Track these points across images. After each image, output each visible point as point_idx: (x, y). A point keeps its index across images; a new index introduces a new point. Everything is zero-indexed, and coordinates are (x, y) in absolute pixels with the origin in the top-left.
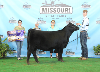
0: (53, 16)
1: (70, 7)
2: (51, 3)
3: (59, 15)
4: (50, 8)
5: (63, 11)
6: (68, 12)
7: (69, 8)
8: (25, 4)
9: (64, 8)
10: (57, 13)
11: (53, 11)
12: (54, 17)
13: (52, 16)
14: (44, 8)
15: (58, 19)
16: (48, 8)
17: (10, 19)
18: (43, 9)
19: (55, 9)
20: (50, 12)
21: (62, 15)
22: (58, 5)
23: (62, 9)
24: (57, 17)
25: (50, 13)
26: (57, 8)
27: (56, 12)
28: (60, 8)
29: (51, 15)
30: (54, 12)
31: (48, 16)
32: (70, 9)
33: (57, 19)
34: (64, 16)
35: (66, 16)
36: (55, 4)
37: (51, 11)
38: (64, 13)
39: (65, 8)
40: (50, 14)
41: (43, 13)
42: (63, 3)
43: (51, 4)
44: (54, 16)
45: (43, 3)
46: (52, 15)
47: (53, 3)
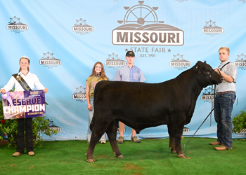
0: (141, 50)
1: (178, 32)
2: (138, 22)
3: (155, 47)
4: (134, 32)
7: (175, 32)
8: (78, 24)
9: (165, 34)
10: (150, 42)
11: (142, 38)
12: (145, 53)
13: (139, 50)
14: (123, 32)
15: (153, 56)
16: (131, 31)
18: (119, 34)
19: (146, 35)
20: (135, 41)
21: (162, 47)
22: (151, 25)
23: (160, 34)
24: (150, 52)
25: (134, 43)
27: (148, 41)
28: (158, 32)
29: (138, 47)
30: (143, 41)
32: (178, 34)
34: (166, 50)
35: (169, 50)
36: (145, 24)
38: (166, 43)
39: (167, 32)
40: (135, 46)
41: (120, 43)
42: (163, 22)
43: (136, 23)
44: (145, 49)
45: (120, 22)
46: (140, 47)
47: (141, 21)
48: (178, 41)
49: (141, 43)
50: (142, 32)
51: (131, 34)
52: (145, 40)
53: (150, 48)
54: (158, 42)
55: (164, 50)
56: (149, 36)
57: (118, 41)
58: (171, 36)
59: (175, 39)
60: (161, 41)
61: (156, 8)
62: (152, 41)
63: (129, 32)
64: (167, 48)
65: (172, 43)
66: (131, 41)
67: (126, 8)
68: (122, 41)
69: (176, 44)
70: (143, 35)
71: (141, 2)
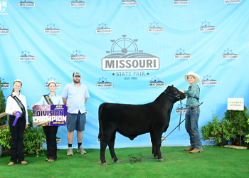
0: (125, 74)
1: (155, 59)
2: (122, 51)
3: (137, 71)
4: (119, 60)
6: (151, 66)
8: (75, 54)
9: (144, 61)
10: (132, 68)
11: (126, 64)
12: (128, 76)
13: (123, 74)
14: (110, 60)
15: (136, 78)
16: (117, 59)
17: (47, 81)
18: (107, 62)
19: (129, 62)
20: (120, 67)
21: (142, 71)
22: (133, 54)
23: (140, 61)
24: (132, 76)
25: (119, 69)
27: (130, 66)
28: (138, 59)
29: (122, 72)
32: (155, 61)
33: (133, 78)
35: (148, 74)
36: (128, 53)
37: (122, 66)
38: (145, 68)
41: (108, 69)
42: (142, 51)
44: (128, 74)
45: (108, 52)
46: (125, 72)
47: (125, 50)
49: (125, 68)
50: (125, 60)
51: (117, 61)
52: (128, 66)
54: (139, 67)
55: (143, 74)
56: (131, 63)
57: (106, 67)
58: (149, 62)
59: (153, 65)
60: (141, 66)
61: (137, 40)
62: (134, 66)
63: (115, 60)
64: (146, 72)
65: (149, 68)
66: (117, 67)
67: (112, 41)
68: (110, 67)
69: (153, 68)
70: (127, 62)
71: (124, 36)
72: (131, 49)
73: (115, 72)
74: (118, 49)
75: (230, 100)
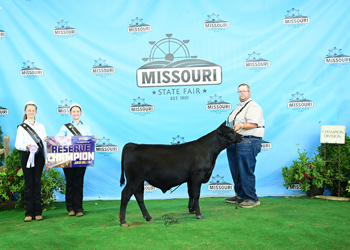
0: (171, 91)
1: (215, 68)
2: (166, 58)
5: (196, 78)
6: (209, 80)
7: (211, 69)
9: (199, 71)
10: (181, 82)
11: (172, 77)
12: (175, 95)
13: (169, 92)
15: (187, 98)
16: (159, 70)
19: (176, 74)
20: (164, 81)
21: (195, 87)
24: (182, 94)
25: (162, 84)
26: (181, 70)
27: (178, 81)
28: (190, 70)
30: (173, 81)
31: (157, 93)
33: (183, 98)
34: (201, 91)
36: (175, 60)
37: (166, 80)
38: (201, 82)
39: (201, 69)
41: (146, 84)
42: (196, 57)
43: (164, 60)
45: (145, 60)
46: (170, 88)
47: (170, 56)
48: (215, 79)
49: (171, 83)
50: (171, 70)
51: (159, 73)
52: (176, 79)
53: (181, 89)
54: (191, 82)
56: (179, 75)
57: (144, 82)
59: (211, 77)
60: (194, 80)
61: (187, 41)
62: (184, 80)
63: (156, 71)
64: (201, 89)
65: (207, 82)
66: (159, 82)
67: (151, 43)
68: (149, 82)
69: (213, 82)
70: (173, 74)
71: (169, 35)
72: (180, 55)
73: (156, 90)
74: (160, 55)
75: (325, 128)
